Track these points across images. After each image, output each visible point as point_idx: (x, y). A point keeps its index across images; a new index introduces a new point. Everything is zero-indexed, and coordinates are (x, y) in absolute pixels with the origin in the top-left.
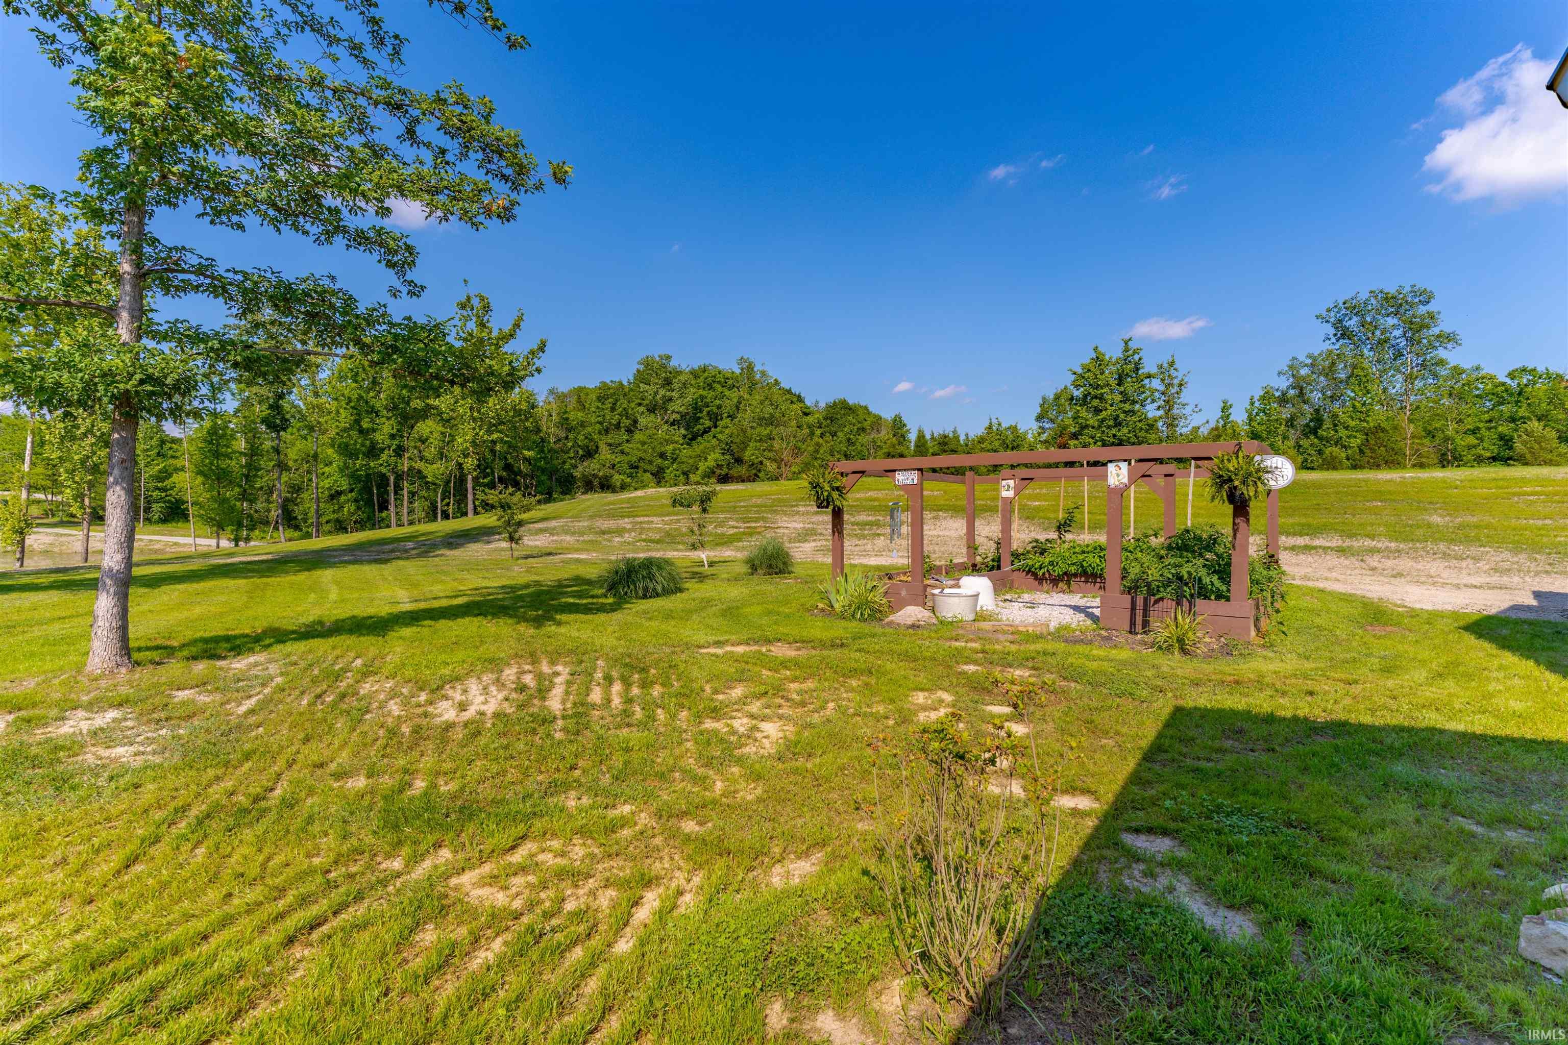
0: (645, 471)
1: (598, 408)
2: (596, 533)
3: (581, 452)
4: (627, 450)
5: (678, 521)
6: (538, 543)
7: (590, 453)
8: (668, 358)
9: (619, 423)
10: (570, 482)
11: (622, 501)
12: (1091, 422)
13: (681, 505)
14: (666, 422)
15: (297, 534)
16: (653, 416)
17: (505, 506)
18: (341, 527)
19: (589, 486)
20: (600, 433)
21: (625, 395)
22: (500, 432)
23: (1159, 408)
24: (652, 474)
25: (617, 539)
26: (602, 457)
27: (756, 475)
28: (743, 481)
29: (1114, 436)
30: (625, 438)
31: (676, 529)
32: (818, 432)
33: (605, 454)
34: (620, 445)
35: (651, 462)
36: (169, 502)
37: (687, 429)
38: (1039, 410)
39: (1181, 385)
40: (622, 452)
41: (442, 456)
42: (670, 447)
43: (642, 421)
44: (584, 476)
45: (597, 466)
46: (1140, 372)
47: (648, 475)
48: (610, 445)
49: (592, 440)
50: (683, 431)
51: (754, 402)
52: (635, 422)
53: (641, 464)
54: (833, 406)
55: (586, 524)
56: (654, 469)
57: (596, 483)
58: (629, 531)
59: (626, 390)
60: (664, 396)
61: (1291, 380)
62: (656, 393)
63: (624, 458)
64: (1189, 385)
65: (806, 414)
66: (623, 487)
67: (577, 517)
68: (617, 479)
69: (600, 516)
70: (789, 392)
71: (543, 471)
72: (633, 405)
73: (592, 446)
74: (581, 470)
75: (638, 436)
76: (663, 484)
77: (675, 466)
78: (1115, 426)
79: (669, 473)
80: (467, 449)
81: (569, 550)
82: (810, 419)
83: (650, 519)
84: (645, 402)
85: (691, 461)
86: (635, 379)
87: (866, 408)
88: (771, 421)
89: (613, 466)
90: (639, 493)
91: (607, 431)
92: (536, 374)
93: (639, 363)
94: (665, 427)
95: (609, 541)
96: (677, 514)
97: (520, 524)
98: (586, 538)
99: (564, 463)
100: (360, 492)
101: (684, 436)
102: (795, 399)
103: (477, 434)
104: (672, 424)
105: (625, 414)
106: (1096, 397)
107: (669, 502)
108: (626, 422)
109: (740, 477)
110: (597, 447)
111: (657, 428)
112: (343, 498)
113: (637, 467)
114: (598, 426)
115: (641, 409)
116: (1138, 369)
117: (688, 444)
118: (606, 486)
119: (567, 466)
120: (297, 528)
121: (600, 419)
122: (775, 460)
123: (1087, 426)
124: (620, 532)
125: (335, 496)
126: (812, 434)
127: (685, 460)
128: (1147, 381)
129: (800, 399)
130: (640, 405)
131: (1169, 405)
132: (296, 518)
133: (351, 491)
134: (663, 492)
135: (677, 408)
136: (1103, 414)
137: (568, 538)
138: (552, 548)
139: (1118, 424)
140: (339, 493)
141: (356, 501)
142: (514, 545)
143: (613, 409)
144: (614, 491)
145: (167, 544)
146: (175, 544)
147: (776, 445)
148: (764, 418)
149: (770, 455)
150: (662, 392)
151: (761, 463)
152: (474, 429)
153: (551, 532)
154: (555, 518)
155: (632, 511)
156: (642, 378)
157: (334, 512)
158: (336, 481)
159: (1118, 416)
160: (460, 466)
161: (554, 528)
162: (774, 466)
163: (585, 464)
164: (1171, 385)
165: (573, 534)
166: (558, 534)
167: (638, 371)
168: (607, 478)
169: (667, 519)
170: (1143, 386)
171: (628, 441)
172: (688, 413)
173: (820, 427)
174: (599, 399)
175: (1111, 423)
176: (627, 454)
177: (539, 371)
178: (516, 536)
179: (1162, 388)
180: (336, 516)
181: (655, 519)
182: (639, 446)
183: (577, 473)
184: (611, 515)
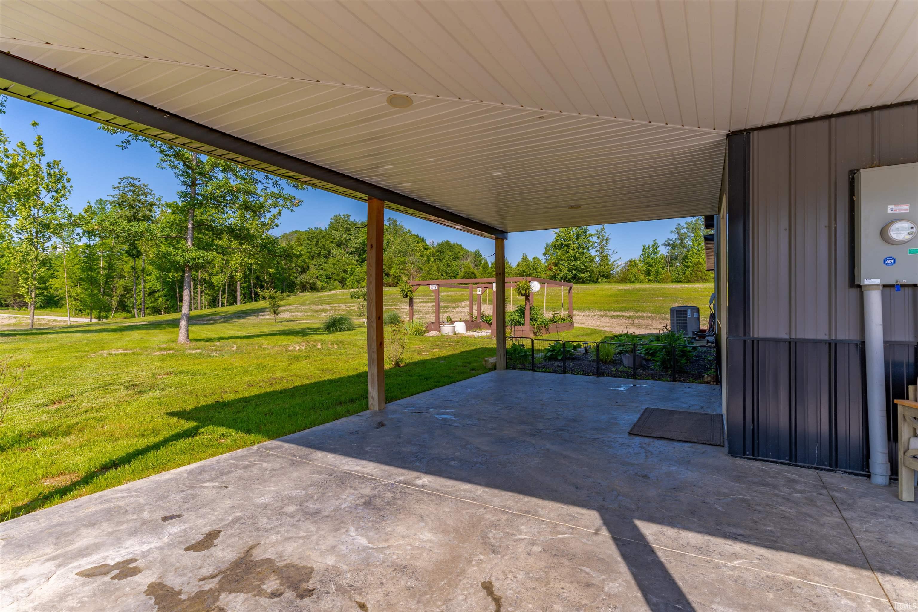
0: (335, 280)
1: (308, 244)
2: (313, 312)
3: (299, 270)
4: (324, 268)
5: (354, 306)
6: (284, 316)
7: (304, 270)
8: (348, 216)
9: (320, 253)
10: (292, 286)
11: (324, 296)
12: (563, 258)
13: (355, 297)
14: (347, 253)
15: (129, 315)
16: (339, 249)
17: (271, 297)
18: (156, 311)
19: (304, 288)
20: (309, 258)
21: (323, 237)
22: (255, 258)
23: (597, 251)
24: (339, 282)
25: (324, 314)
26: (311, 272)
27: (397, 283)
28: (390, 286)
29: (574, 265)
30: (324, 261)
31: (352, 310)
32: (432, 259)
33: (313, 271)
34: (320, 265)
35: (338, 275)
36: (47, 296)
37: (359, 257)
38: (544, 250)
39: (607, 240)
40: (322, 269)
41: (222, 271)
42: (349, 267)
43: (333, 252)
44: (301, 283)
45: (309, 277)
46: (587, 233)
47: (337, 282)
48: (315, 265)
49: (305, 263)
50: (357, 258)
51: (396, 243)
52: (329, 252)
53: (333, 276)
54: (441, 245)
55: (307, 307)
56: (340, 278)
57: (308, 286)
58: (330, 311)
59: (324, 234)
60: (346, 238)
61: (677, 235)
62: (341, 236)
63: (323, 272)
64: (611, 240)
65: (426, 249)
66: (323, 289)
67: (302, 304)
68: (319, 284)
69: (314, 304)
70: (417, 236)
71: (278, 279)
72: (328, 242)
73: (305, 266)
74: (301, 279)
75: (331, 260)
76: (345, 287)
77: (352, 277)
78: (575, 260)
79: (349, 281)
80: (237, 268)
81: (301, 319)
82: (428, 252)
83: (340, 305)
84: (335, 241)
85: (361, 275)
86: (329, 227)
87: (460, 246)
88: (405, 254)
89: (317, 277)
90: (333, 292)
91: (313, 257)
92: (275, 227)
93: (331, 219)
94: (347, 255)
95: (320, 315)
96: (353, 303)
97: (279, 306)
98: (308, 314)
99: (290, 275)
100: (169, 291)
101: (357, 261)
102: (420, 241)
103: (243, 260)
104: (351, 254)
105: (324, 247)
106: (566, 245)
107: (349, 297)
108: (324, 252)
109: (389, 283)
110: (308, 267)
111: (342, 256)
112: (157, 295)
113: (330, 278)
114: (308, 254)
115: (333, 245)
116: (586, 232)
117: (360, 265)
118: (313, 288)
119: (292, 277)
120: (129, 311)
121: (309, 250)
122: (407, 275)
123: (562, 260)
124: (325, 311)
125: (152, 293)
126: (429, 260)
127: (358, 274)
128: (590, 238)
129: (423, 240)
130: (332, 242)
131: (602, 250)
132: (127, 306)
133: (163, 290)
134: (347, 292)
135: (353, 245)
136: (569, 254)
137: (299, 314)
138: (292, 318)
139: (576, 259)
140: (155, 292)
141: (165, 296)
142: (276, 316)
143: (316, 245)
144: (318, 291)
145: (49, 320)
146: (55, 320)
147: (408, 267)
148: (401, 252)
149: (405, 272)
150: (345, 236)
151: (400, 276)
152: (241, 257)
153: (290, 311)
154: (290, 305)
155: (330, 301)
156: (333, 227)
157: (151, 302)
158: (153, 285)
159: (575, 255)
160: (232, 277)
161: (291, 309)
162: (407, 278)
163: (302, 276)
164: (603, 240)
165: (301, 312)
166: (293, 312)
167: (331, 223)
168: (314, 284)
169: (348, 305)
170: (588, 240)
171: (325, 263)
172: (360, 248)
173: (434, 256)
174: (308, 239)
175: (572, 259)
176: (325, 270)
177: (277, 225)
178: (277, 312)
179: (598, 241)
180: (153, 304)
181: (342, 305)
182: (332, 266)
183: (298, 281)
184: (319, 303)
